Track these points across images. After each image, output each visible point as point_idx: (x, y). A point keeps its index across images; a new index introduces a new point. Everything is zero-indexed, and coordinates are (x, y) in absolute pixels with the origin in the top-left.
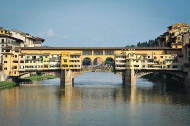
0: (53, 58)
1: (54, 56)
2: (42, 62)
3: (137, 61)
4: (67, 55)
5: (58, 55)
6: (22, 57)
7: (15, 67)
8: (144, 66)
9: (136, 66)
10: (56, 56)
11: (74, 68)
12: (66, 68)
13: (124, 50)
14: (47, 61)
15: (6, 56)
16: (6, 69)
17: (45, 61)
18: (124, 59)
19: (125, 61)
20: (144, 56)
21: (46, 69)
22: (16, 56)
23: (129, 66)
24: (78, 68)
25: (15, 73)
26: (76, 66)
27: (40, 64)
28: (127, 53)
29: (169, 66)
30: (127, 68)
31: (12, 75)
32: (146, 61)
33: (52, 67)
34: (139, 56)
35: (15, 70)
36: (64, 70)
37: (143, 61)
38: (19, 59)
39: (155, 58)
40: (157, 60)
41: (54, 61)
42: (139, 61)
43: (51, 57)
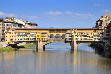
2: (26, 37)
3: (78, 36)
4: (40, 33)
6: (16, 34)
7: (12, 40)
8: (81, 39)
9: (77, 39)
10: (34, 33)
13: (71, 30)
14: (29, 36)
15: (7, 34)
16: (6, 40)
17: (28, 36)
18: (70, 35)
19: (71, 36)
20: (82, 33)
21: (28, 40)
22: (12, 33)
23: (73, 39)
24: (45, 40)
25: (12, 43)
27: (25, 38)
29: (95, 39)
30: (72, 40)
31: (10, 44)
32: (83, 36)
33: (32, 39)
35: (12, 41)
36: (38, 41)
37: (81, 36)
38: (14, 35)
39: (88, 34)
40: (89, 35)
41: (33, 36)
42: (79, 36)
43: (31, 34)
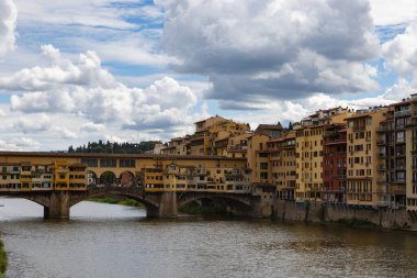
0: (37, 171)
1: (40, 167)
2: (18, 178)
4: (64, 166)
5: (46, 166)
9: (178, 186)
10: (43, 168)
11: (76, 189)
12: (64, 189)
14: (28, 176)
18: (160, 174)
19: (161, 178)
20: (191, 168)
21: (25, 189)
23: (168, 185)
24: (81, 189)
26: (79, 185)
27: (16, 181)
28: (165, 163)
29: (230, 187)
30: (165, 189)
33: (37, 186)
34: (183, 170)
36: (58, 193)
37: (191, 177)
39: (208, 173)
40: (212, 176)
43: (33, 168)
